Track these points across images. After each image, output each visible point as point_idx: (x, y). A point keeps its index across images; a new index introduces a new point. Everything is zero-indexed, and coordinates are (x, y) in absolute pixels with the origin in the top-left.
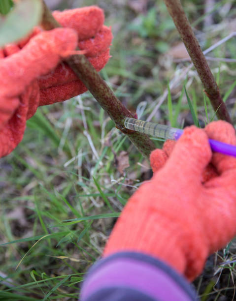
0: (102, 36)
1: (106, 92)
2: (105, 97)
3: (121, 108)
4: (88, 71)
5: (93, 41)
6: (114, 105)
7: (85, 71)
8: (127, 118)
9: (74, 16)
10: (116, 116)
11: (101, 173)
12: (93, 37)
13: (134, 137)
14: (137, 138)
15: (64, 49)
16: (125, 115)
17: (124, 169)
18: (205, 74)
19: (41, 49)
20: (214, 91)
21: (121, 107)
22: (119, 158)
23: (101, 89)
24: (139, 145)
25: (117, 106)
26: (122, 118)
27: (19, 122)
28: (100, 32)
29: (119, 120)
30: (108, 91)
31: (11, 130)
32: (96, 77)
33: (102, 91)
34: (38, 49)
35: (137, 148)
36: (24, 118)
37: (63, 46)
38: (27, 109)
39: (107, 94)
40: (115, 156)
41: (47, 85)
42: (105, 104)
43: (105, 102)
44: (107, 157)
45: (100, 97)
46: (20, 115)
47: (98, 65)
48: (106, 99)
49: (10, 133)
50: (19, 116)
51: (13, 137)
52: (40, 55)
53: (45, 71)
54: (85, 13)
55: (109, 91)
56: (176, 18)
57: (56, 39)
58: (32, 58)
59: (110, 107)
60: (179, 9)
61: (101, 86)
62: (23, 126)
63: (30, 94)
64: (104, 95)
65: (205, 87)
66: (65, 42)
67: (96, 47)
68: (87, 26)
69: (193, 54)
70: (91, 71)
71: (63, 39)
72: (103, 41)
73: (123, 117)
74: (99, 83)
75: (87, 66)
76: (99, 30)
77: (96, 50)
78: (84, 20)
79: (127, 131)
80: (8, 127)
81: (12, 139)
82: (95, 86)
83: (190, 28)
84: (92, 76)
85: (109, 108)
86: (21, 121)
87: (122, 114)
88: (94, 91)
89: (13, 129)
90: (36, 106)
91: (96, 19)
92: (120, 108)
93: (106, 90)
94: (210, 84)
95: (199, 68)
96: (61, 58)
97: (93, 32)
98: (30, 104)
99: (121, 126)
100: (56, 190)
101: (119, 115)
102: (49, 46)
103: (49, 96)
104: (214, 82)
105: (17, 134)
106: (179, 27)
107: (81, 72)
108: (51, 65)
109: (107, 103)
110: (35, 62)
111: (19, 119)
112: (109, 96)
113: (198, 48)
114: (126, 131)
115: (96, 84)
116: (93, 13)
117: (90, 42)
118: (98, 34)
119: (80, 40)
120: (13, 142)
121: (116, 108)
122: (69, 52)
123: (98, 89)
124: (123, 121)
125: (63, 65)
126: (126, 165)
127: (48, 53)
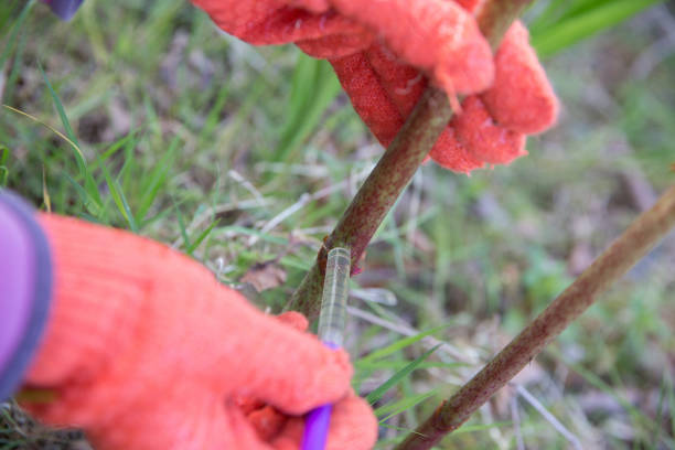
0: (502, 140)
1: (388, 189)
2: (379, 191)
3: (365, 231)
4: (419, 138)
5: (488, 123)
6: (367, 214)
7: (418, 132)
8: (348, 251)
9: (527, 70)
10: (346, 228)
11: (233, 247)
12: (495, 121)
13: (315, 277)
14: (315, 284)
15: (452, 70)
16: (354, 244)
17: (250, 282)
18: (478, 390)
19: (438, 24)
20: (450, 419)
21: (367, 233)
22: (271, 269)
23: (392, 176)
24: (303, 292)
25: (366, 223)
26: (345, 240)
27: (287, 28)
28: (511, 134)
29: (341, 236)
30: (391, 194)
31: (267, 19)
32: (412, 159)
33: (388, 181)
34: (438, 17)
35: (296, 293)
36: (297, 36)
37: (458, 66)
38: (316, 35)
39: (385, 193)
40: (273, 262)
41: (376, 63)
42: (365, 195)
43: (369, 195)
44: (267, 249)
45: (376, 182)
46: (302, 26)
47: (444, 153)
48: (375, 195)
49: (260, 18)
50: (298, 24)
51: (255, 28)
52: (426, 26)
53: (396, 44)
54: (538, 89)
55: (393, 197)
56: (576, 289)
57: (467, 49)
58: (415, 12)
59: (362, 209)
60: (594, 291)
61: (397, 177)
62: (281, 40)
63: (349, 31)
64: (380, 187)
65: (453, 398)
66: (465, 68)
67: (477, 136)
68: (512, 101)
69: (511, 350)
70: (422, 144)
71: (471, 62)
72: (494, 145)
73: (349, 241)
74: (401, 169)
75: (429, 133)
76: (513, 128)
77: (472, 136)
78: (524, 91)
79: (324, 259)
80: (271, 11)
81: (250, 25)
82: (394, 163)
83: (563, 328)
84: (412, 150)
85: (359, 209)
86: (290, 32)
87: (354, 238)
88: (383, 165)
89: (269, 23)
90: (329, 53)
91: (532, 115)
92: (364, 229)
93: (392, 188)
94: (461, 405)
95: (488, 372)
96: (432, 69)
97: (504, 118)
98: (330, 37)
99: (330, 243)
100: (183, 177)
101: (351, 231)
102: (449, 37)
103: (357, 76)
104: (468, 413)
105: (261, 32)
106: (557, 304)
107: (413, 126)
108: (414, 55)
109: (369, 199)
110: (410, 18)
111: (293, 26)
112: (381, 198)
113: (527, 356)
114: (322, 257)
115: (398, 165)
116: (542, 106)
117: (484, 120)
118: (504, 131)
119: (481, 96)
120: (244, 29)
121: (363, 221)
122: (449, 82)
123: (389, 172)
124: (341, 244)
125: (419, 78)
126: (260, 285)
127: (434, 40)
